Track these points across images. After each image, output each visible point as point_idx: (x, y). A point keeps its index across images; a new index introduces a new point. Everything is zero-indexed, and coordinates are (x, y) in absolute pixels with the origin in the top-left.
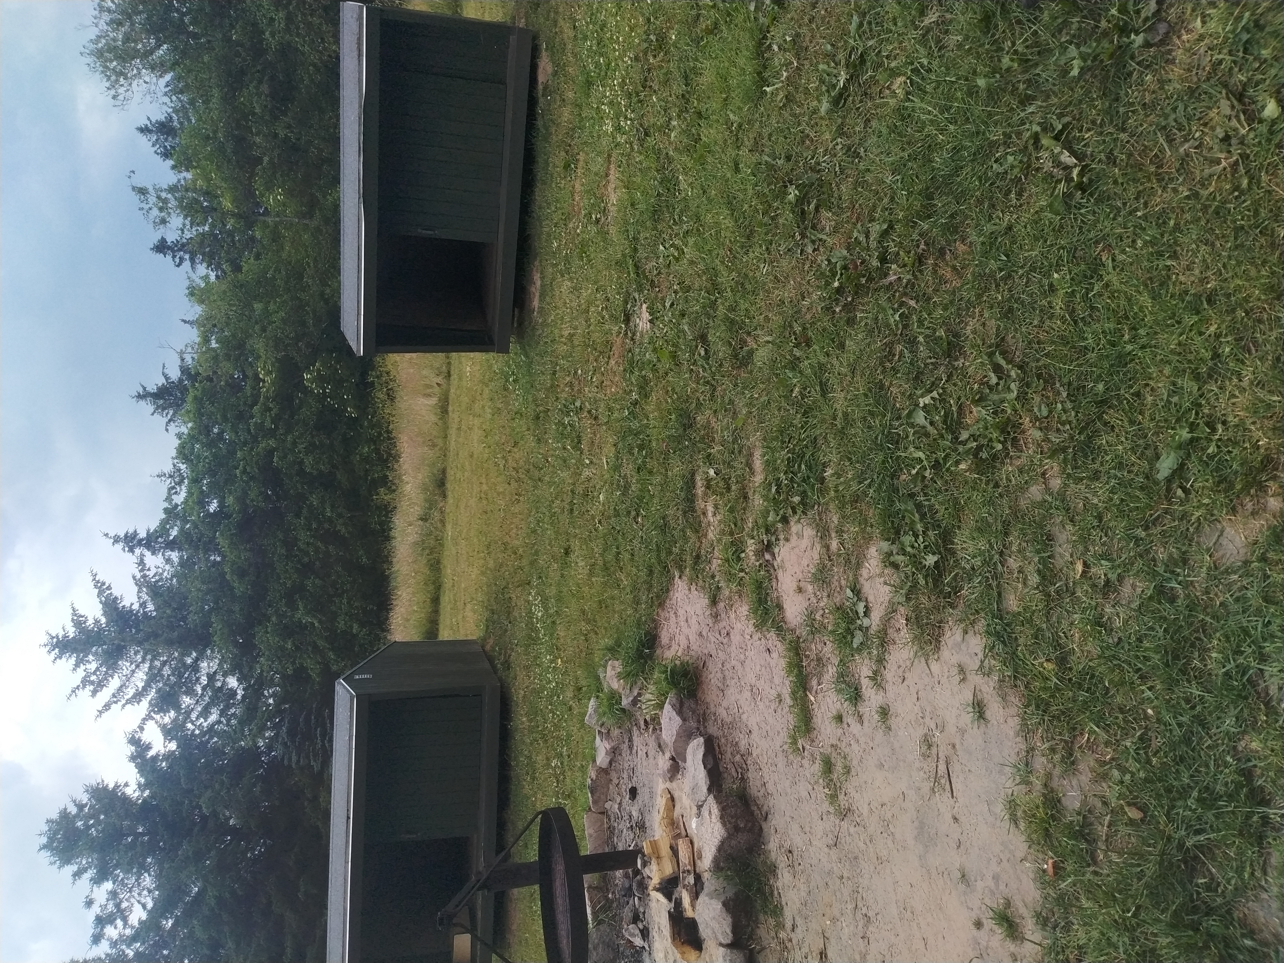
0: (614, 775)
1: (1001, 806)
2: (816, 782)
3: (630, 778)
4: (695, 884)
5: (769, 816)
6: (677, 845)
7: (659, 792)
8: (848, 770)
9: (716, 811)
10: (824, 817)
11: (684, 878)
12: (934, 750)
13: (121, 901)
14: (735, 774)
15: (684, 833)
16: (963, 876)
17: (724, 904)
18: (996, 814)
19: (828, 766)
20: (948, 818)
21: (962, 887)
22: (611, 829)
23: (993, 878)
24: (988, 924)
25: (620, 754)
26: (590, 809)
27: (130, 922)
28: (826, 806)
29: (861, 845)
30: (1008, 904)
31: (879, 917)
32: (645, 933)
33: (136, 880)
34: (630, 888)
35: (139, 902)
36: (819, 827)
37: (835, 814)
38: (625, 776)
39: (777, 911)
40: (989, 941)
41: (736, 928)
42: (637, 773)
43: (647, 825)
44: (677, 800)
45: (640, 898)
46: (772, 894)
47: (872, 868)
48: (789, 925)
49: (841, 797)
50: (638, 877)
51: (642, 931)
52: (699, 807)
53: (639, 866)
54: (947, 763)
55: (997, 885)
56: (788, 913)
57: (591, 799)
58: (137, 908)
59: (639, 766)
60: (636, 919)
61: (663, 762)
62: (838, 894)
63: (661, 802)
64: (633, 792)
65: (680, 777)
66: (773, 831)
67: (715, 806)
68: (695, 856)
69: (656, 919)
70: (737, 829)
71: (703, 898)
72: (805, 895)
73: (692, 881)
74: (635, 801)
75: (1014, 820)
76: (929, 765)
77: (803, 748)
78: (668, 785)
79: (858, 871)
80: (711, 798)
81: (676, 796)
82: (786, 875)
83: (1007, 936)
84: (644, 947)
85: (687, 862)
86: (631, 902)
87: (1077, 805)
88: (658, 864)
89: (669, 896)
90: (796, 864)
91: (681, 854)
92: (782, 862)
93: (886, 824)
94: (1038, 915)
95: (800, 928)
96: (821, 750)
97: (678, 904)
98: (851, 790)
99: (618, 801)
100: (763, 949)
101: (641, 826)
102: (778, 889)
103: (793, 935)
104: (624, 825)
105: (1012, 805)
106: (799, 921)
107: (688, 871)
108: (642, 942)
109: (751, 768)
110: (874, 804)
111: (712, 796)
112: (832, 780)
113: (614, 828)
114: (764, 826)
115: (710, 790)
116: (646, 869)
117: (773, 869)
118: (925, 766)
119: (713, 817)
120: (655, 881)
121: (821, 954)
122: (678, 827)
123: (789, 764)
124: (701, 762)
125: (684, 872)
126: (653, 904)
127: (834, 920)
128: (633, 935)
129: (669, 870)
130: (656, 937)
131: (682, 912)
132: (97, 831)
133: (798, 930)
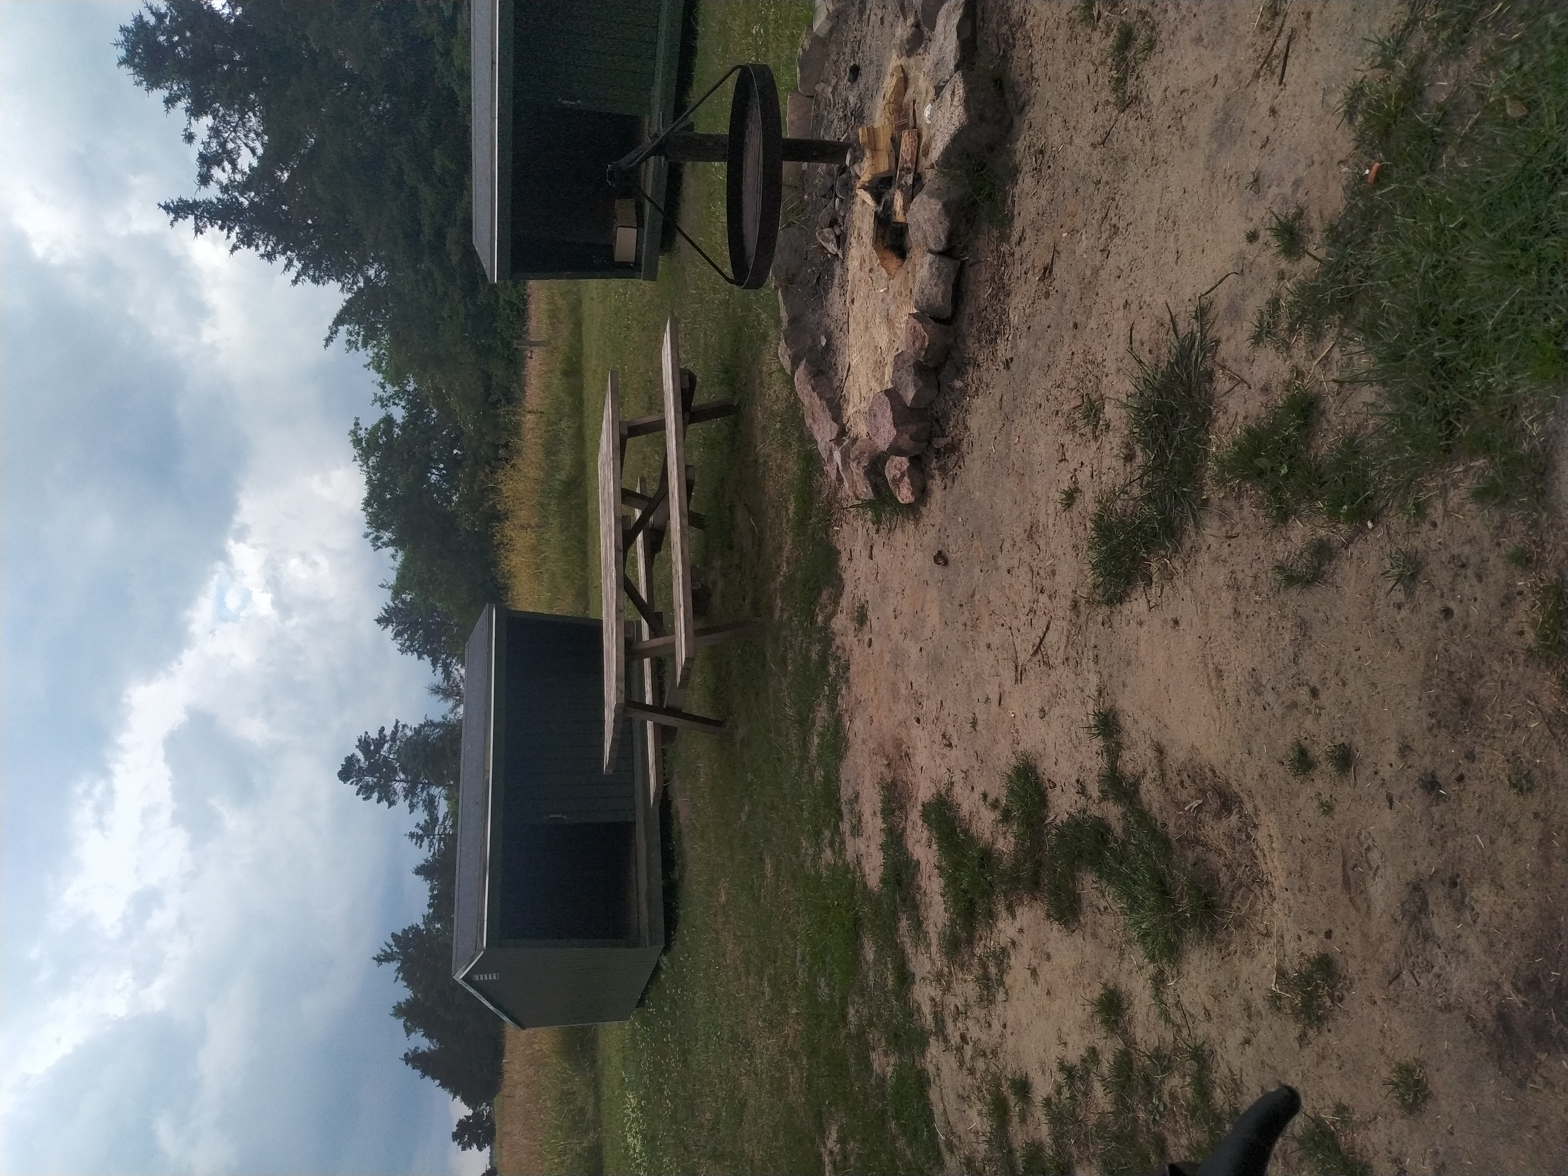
0: (833, 48)
1: (1340, 96)
2: (1103, 63)
3: (854, 54)
4: (913, 185)
5: (1027, 108)
6: (900, 137)
7: (890, 70)
8: (1151, 45)
9: (960, 92)
10: (1100, 108)
11: (901, 177)
12: (1279, 21)
13: (226, 141)
14: (995, 50)
15: (911, 123)
16: (1256, 180)
17: (945, 205)
18: (1328, 105)
19: (1126, 38)
20: (1264, 110)
21: (1249, 194)
22: (819, 118)
23: (1294, 183)
24: (1265, 235)
25: (846, 22)
26: (796, 89)
27: (239, 167)
28: (1106, 94)
29: (1137, 142)
30: (1300, 213)
31: (1131, 228)
32: (841, 240)
33: (240, 119)
34: (832, 188)
35: (246, 145)
36: (1089, 120)
37: (1115, 104)
38: (848, 50)
39: (1005, 221)
40: (1259, 255)
41: (951, 236)
42: (864, 48)
43: (866, 112)
44: (911, 81)
45: (841, 201)
46: (1004, 201)
47: (1142, 170)
48: (1015, 238)
49: (1131, 81)
50: (844, 176)
51: (838, 237)
52: (939, 90)
53: (847, 163)
54: (1290, 39)
55: (1295, 192)
56: (1018, 225)
57: (799, 76)
58: (245, 152)
59: (869, 37)
60: (833, 223)
61: (903, 31)
62: (1087, 202)
63: (889, 83)
64: (855, 72)
65: (921, 51)
66: (1026, 126)
67: (961, 86)
68: (921, 150)
69: (858, 224)
70: (982, 118)
71: (921, 198)
72: (1045, 203)
73: (910, 182)
74: (856, 85)
75: (1350, 114)
76: (1263, 42)
77: (1099, 14)
78: (903, 61)
79: (1122, 174)
80: (958, 76)
81: (911, 74)
82: (1028, 180)
83: (1284, 251)
84: (837, 255)
85: (908, 159)
86: (831, 204)
87: (1443, 97)
88: (873, 157)
89: (877, 198)
90: (1044, 167)
91: (903, 147)
92: (1027, 164)
93: (1179, 115)
94: (1332, 229)
95: (1027, 242)
96: (1124, 18)
97: (889, 206)
98: (1147, 73)
99: (833, 82)
100: (978, 262)
101: (859, 115)
102: (1013, 197)
103: (1017, 250)
104: (835, 116)
105: (1357, 93)
106: (1029, 234)
107: (908, 169)
108: (836, 250)
109: (1020, 44)
110: (1173, 90)
111: (960, 72)
112: (1124, 59)
113: (823, 117)
114: (1016, 119)
115: (957, 67)
116: (856, 167)
117: (1014, 173)
118: (1260, 43)
119: (956, 99)
120: (866, 177)
121: (1045, 269)
122: (906, 116)
123: (1072, 38)
124: (954, 29)
125: (902, 169)
126: (857, 208)
127: (1073, 232)
128: (828, 241)
129: (884, 165)
130: (854, 244)
131: (890, 215)
132: (184, 50)
133: (1026, 244)
